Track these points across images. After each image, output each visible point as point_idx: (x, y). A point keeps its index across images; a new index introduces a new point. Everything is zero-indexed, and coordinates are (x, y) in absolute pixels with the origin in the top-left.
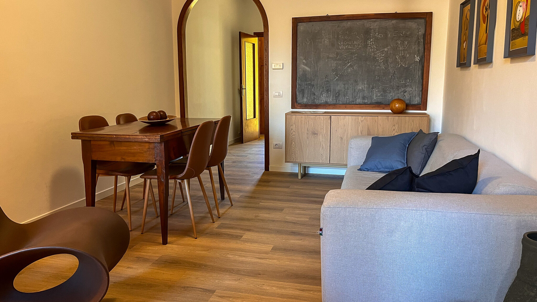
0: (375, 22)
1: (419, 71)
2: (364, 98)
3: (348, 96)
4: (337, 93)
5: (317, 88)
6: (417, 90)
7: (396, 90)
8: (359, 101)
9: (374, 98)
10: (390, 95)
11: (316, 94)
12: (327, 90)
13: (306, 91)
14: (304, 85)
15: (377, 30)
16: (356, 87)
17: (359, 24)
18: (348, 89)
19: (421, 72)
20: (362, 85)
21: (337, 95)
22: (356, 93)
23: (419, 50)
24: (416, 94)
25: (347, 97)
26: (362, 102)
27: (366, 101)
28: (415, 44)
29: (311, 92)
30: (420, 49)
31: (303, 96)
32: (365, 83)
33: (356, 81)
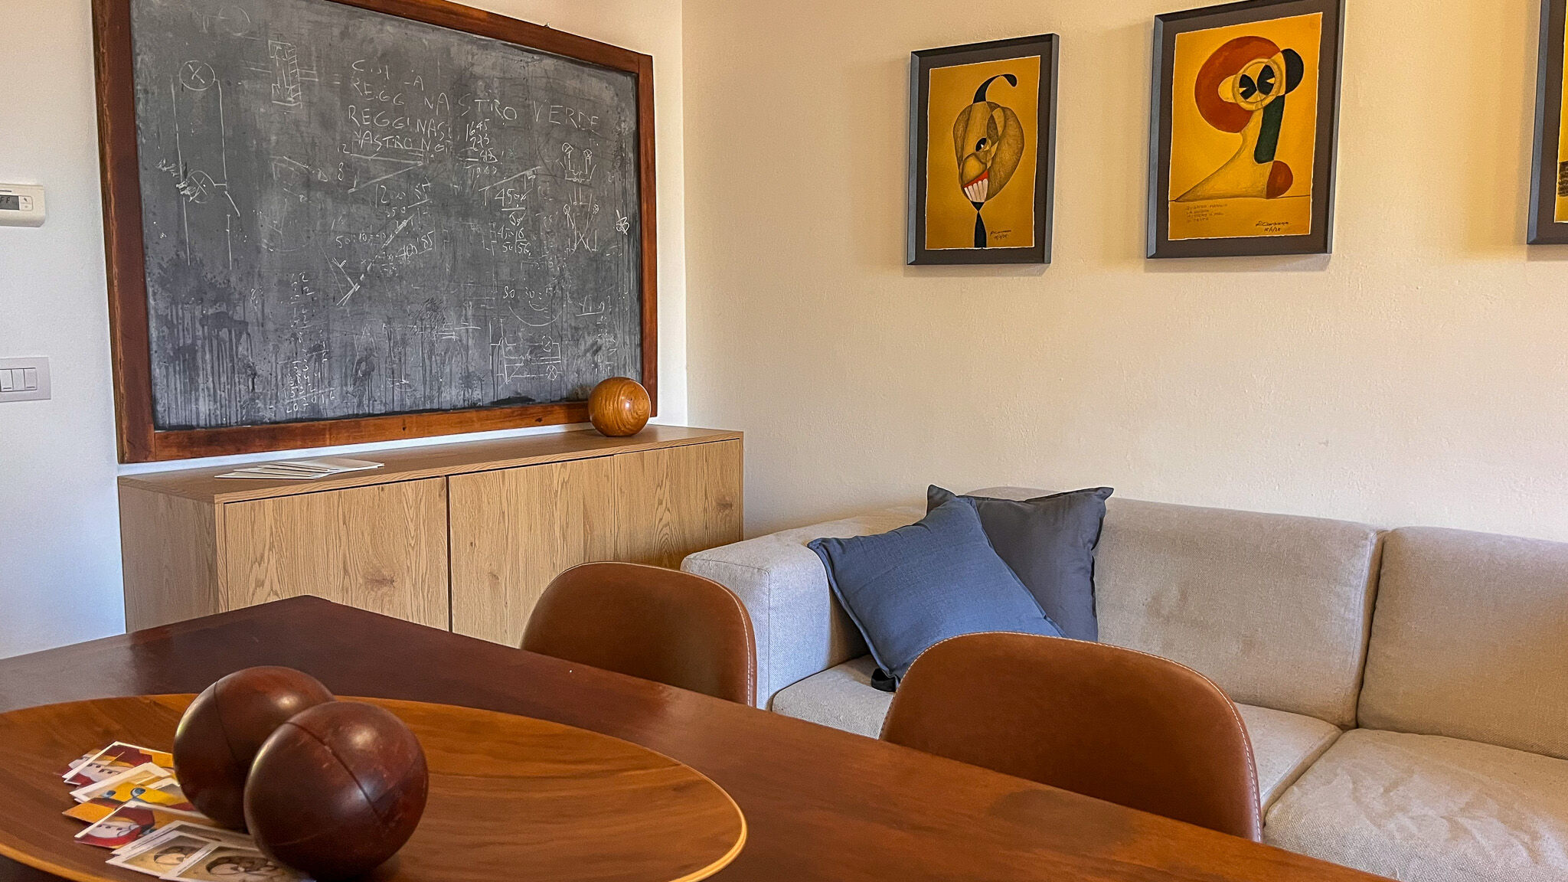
0: (485, 47)
1: (629, 269)
2: (467, 380)
3: (407, 376)
4: (359, 362)
5: (266, 340)
6: (628, 343)
7: (571, 342)
8: (452, 395)
9: (503, 380)
10: (554, 365)
11: (259, 372)
12: (314, 351)
13: (206, 359)
14: (193, 324)
15: (496, 84)
16: (434, 332)
17: (429, 41)
18: (404, 342)
19: (635, 273)
20: (459, 323)
21: (362, 371)
22: (439, 362)
23: (625, 192)
24: (625, 357)
25: (404, 381)
26: (464, 401)
27: (476, 395)
28: (614, 167)
29: (232, 361)
30: (628, 186)
31: (191, 386)
32: (470, 313)
33: (434, 306)
